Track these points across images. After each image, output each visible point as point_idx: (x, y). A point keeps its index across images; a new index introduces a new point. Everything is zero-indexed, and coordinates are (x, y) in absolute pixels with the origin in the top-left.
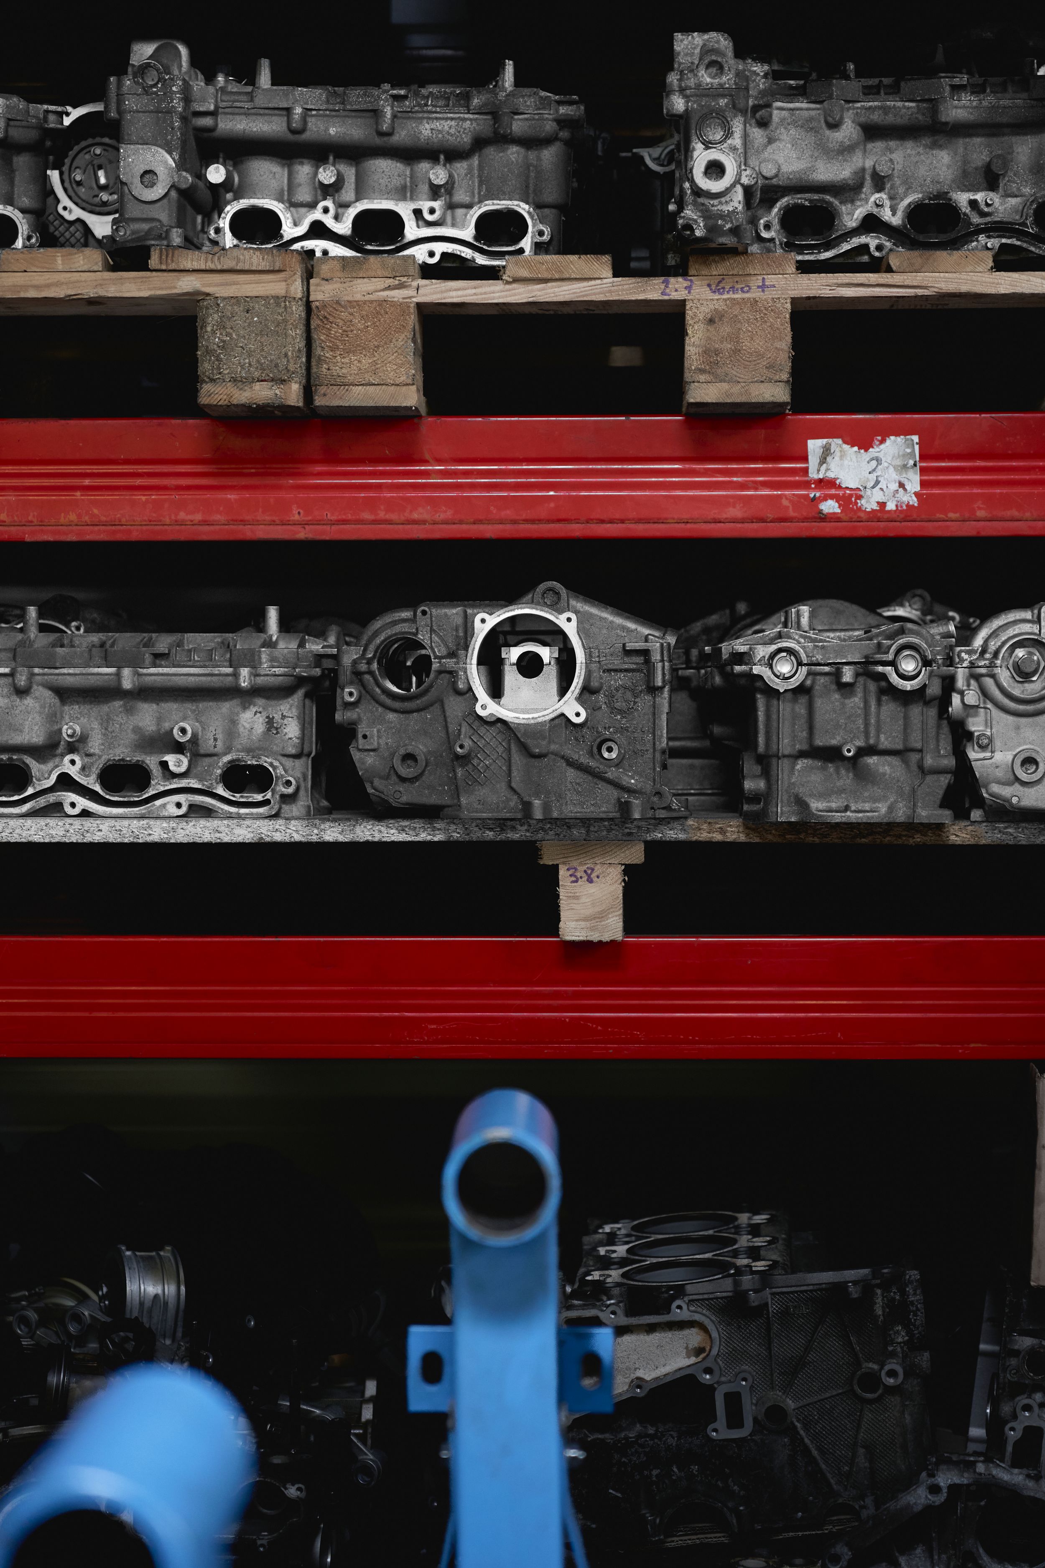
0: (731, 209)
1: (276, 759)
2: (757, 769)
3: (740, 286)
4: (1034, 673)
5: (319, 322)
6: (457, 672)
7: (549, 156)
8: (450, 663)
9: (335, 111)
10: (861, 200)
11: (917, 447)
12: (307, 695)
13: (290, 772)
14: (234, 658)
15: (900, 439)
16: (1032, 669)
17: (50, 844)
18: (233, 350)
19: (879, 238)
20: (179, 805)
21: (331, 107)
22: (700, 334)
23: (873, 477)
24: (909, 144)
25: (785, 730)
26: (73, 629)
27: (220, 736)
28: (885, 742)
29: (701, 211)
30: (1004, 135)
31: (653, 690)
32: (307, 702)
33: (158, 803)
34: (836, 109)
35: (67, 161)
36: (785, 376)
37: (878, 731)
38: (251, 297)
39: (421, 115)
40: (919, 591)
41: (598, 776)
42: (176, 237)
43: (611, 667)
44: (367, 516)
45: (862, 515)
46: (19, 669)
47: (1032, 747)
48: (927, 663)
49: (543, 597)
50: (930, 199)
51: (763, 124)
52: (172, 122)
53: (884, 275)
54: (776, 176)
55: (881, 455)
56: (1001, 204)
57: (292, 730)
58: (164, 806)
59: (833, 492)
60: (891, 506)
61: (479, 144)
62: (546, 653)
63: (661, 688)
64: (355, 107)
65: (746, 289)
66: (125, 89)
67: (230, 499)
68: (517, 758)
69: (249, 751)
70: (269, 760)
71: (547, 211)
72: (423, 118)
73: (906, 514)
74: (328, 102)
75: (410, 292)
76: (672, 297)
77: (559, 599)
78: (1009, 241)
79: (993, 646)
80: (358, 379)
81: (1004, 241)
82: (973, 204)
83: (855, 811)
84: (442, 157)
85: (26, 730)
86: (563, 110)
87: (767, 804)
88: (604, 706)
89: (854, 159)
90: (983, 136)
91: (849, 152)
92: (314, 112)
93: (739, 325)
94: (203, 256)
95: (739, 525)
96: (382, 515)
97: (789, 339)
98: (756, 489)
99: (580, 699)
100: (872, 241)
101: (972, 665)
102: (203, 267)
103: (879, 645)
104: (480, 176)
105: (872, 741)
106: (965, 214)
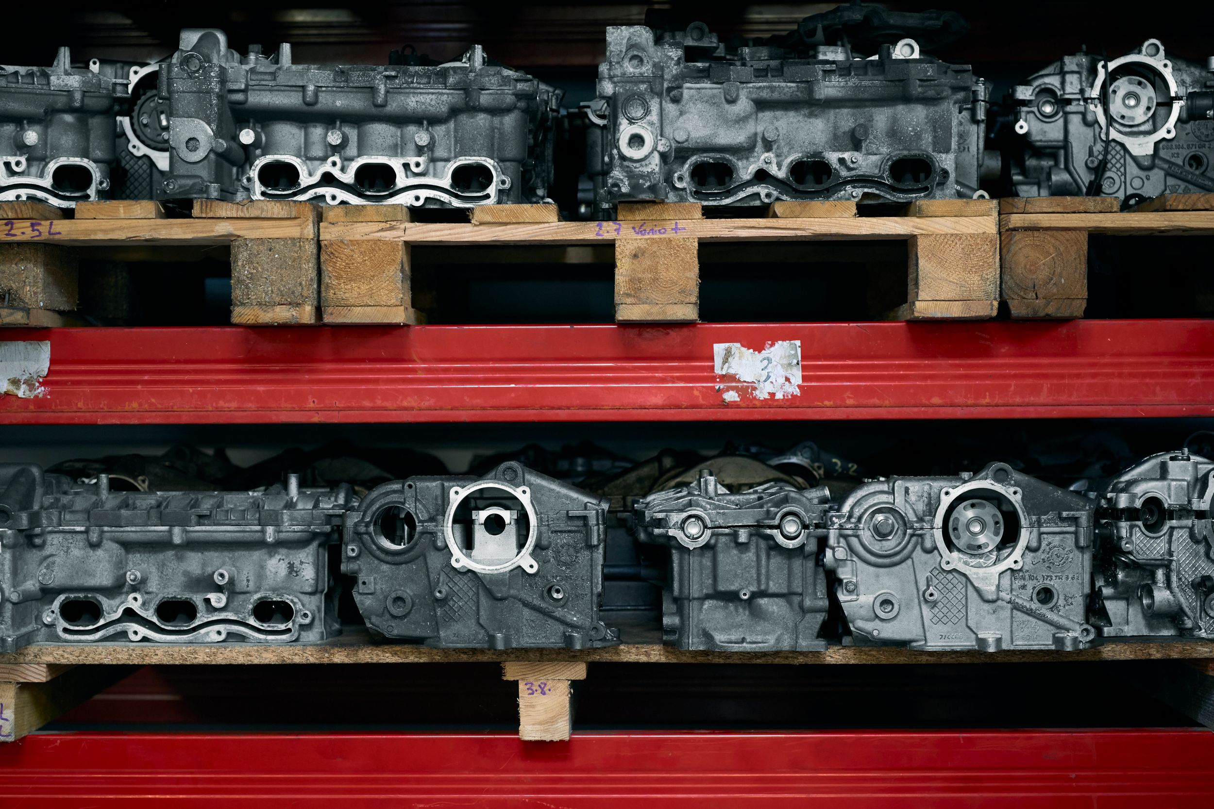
0: (650, 170)
1: (296, 597)
2: (673, 608)
3: (657, 229)
4: (890, 533)
5: (327, 257)
6: (436, 533)
7: (509, 121)
8: (431, 526)
9: (340, 87)
10: (754, 157)
11: (799, 350)
12: (320, 545)
13: (307, 606)
14: (262, 517)
15: (786, 344)
16: (888, 531)
17: (117, 666)
18: (258, 280)
19: (768, 188)
20: (219, 633)
21: (337, 84)
22: (627, 266)
23: (765, 373)
24: (792, 114)
25: (695, 578)
26: (140, 482)
27: (251, 578)
28: (773, 588)
29: (626, 172)
30: (866, 106)
31: (590, 547)
32: (321, 550)
33: (203, 631)
34: (733, 89)
35: (136, 108)
36: (694, 298)
37: (768, 579)
38: (273, 239)
39: (408, 91)
40: (809, 443)
41: (548, 615)
42: (214, 192)
43: (557, 529)
44: (367, 403)
45: (757, 403)
46: (92, 528)
47: (889, 591)
48: (805, 527)
49: (504, 474)
50: (808, 157)
51: (676, 100)
52: (211, 101)
53: (771, 220)
54: (687, 140)
55: (771, 356)
56: (864, 160)
57: (308, 573)
58: (207, 634)
59: (734, 384)
60: (779, 396)
61: (454, 112)
62: (507, 515)
63: (597, 546)
64: (356, 85)
65: (663, 231)
66: (173, 74)
67: (259, 391)
68: (484, 601)
69: (274, 590)
70: (290, 598)
71: (508, 164)
72: (410, 93)
73: (791, 402)
74: (335, 81)
75: (399, 233)
76: (604, 237)
77: (516, 476)
78: (870, 191)
79: (857, 512)
80: (358, 302)
81: (866, 190)
82: (842, 161)
83: (750, 643)
84: (425, 122)
85: (98, 575)
86: (520, 86)
87: (681, 636)
88: (552, 560)
89: (748, 127)
90: (849, 107)
91: (744, 122)
92: (324, 89)
93: (657, 260)
94: (235, 206)
95: (660, 411)
96: (379, 403)
97: (696, 270)
98: (673, 382)
99: (533, 554)
100: (762, 190)
101: (841, 527)
102: (235, 216)
103: (768, 512)
104: (455, 137)
105: (763, 587)
106: (835, 169)
